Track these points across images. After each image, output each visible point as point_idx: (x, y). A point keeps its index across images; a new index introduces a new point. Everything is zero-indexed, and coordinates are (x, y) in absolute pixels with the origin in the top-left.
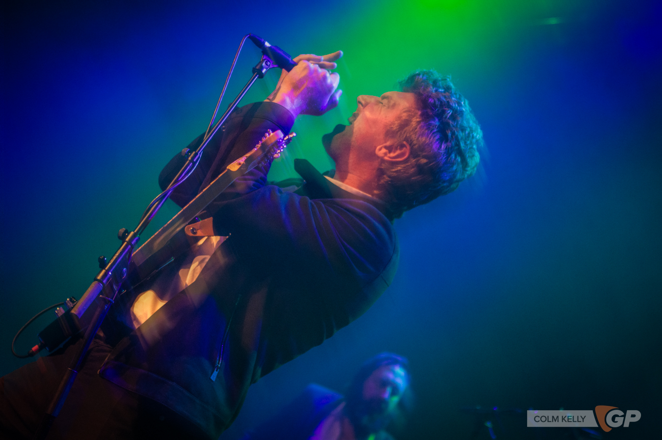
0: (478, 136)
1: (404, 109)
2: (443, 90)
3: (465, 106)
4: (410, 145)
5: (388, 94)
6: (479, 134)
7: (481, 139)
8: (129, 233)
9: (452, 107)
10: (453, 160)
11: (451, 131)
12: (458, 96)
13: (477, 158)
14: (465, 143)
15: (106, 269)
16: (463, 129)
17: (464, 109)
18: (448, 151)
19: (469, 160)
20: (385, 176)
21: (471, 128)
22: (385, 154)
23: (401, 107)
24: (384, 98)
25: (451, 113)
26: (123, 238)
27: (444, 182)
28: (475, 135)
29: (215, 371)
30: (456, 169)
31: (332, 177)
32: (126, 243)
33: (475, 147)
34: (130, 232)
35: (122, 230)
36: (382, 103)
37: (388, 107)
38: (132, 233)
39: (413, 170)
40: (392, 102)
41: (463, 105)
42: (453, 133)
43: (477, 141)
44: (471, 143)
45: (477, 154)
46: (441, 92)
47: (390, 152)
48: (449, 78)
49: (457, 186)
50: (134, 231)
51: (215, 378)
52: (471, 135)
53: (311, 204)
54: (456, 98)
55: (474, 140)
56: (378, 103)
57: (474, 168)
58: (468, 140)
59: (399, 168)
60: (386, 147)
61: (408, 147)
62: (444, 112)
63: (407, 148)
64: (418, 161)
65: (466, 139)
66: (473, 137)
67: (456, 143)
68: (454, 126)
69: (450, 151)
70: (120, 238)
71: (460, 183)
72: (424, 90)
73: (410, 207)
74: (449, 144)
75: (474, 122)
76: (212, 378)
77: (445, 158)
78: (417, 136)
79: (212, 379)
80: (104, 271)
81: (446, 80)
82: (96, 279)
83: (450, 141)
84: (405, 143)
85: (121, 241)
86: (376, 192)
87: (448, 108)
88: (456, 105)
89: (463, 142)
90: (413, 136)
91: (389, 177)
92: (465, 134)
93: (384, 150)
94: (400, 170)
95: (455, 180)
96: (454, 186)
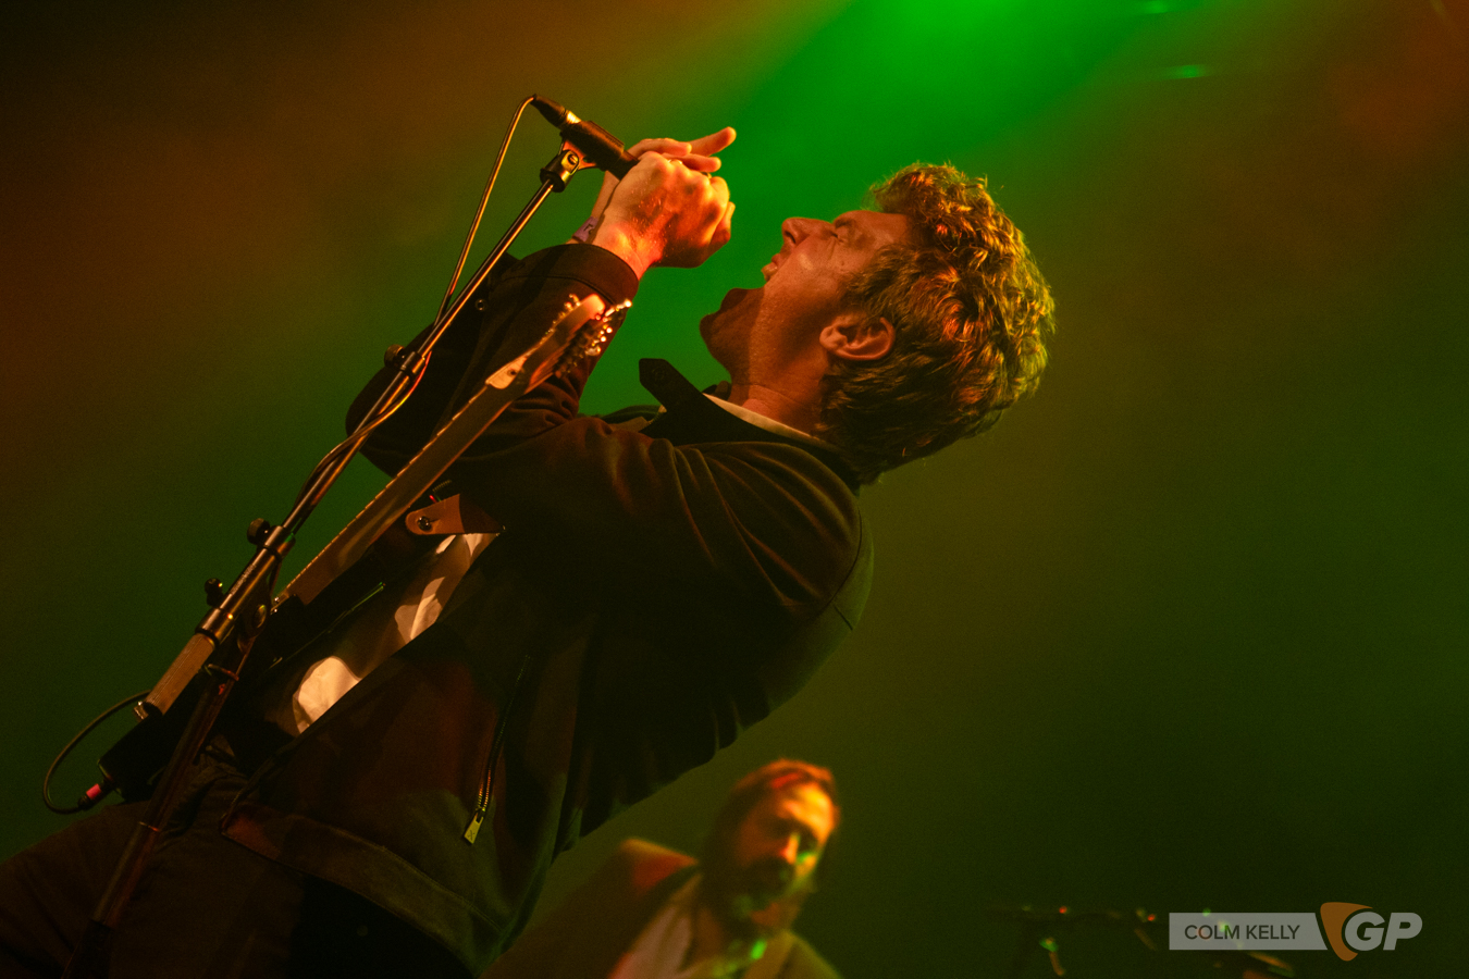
0: (1044, 308)
1: (884, 247)
2: (969, 209)
3: (1017, 243)
4: (895, 325)
5: (849, 215)
6: (1046, 305)
7: (1050, 316)
8: (271, 530)
9: (988, 244)
10: (987, 360)
11: (985, 296)
12: (1001, 222)
13: (1041, 356)
14: (1015, 323)
15: (222, 607)
16: (1011, 293)
17: (1014, 251)
18: (977, 340)
19: (1023, 361)
20: (839, 392)
21: (1029, 292)
22: (840, 344)
23: (877, 246)
24: (840, 224)
25: (985, 257)
26: (257, 538)
27: (968, 407)
28: (1037, 306)
29: (475, 821)
30: (995, 381)
31: (725, 397)
32: (264, 551)
33: (1036, 332)
34: (274, 527)
35: (256, 523)
36: (836, 236)
37: (849, 245)
38: (278, 529)
39: (900, 379)
40: (858, 234)
41: (1012, 241)
42: (989, 301)
43: (1042, 320)
44: (1029, 324)
45: (1040, 347)
46: (964, 213)
47: (850, 340)
48: (983, 183)
49: (997, 419)
50: (282, 525)
51: (474, 836)
52: (1028, 306)
53: (677, 455)
54: (997, 225)
55: (1035, 318)
56: (828, 234)
57: (1034, 378)
58: (1022, 318)
59: (870, 376)
60: (841, 330)
61: (890, 329)
62: (970, 255)
63: (886, 330)
64: (910, 360)
65: (1016, 314)
66: (1032, 312)
67: (995, 322)
68: (990, 286)
69: (981, 341)
70: (251, 539)
71: (1003, 411)
72: (928, 206)
73: (896, 462)
74: (979, 324)
75: (1035, 278)
76: (467, 835)
77: (971, 355)
78: (910, 305)
79: (469, 839)
80: (216, 612)
81: (976, 186)
82: (199, 630)
83: (983, 320)
84: (883, 320)
85: (255, 547)
86: (819, 427)
87: (979, 246)
88: (997, 241)
89: (1010, 320)
90: (901, 307)
91: (849, 394)
92: (1015, 304)
93: (837, 336)
94: (872, 379)
95: (992, 404)
96: (988, 417)
